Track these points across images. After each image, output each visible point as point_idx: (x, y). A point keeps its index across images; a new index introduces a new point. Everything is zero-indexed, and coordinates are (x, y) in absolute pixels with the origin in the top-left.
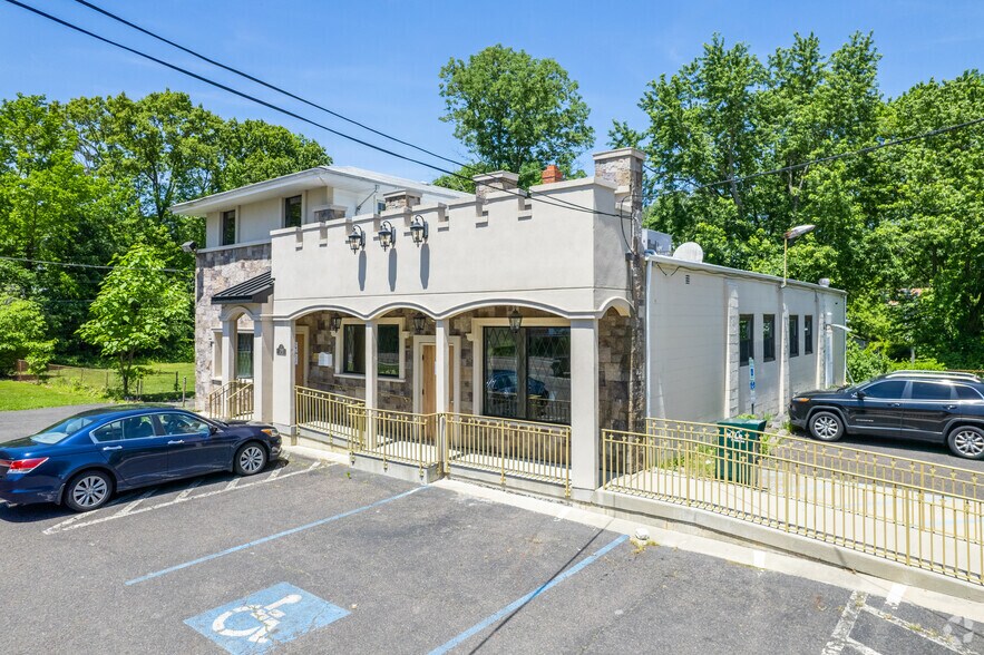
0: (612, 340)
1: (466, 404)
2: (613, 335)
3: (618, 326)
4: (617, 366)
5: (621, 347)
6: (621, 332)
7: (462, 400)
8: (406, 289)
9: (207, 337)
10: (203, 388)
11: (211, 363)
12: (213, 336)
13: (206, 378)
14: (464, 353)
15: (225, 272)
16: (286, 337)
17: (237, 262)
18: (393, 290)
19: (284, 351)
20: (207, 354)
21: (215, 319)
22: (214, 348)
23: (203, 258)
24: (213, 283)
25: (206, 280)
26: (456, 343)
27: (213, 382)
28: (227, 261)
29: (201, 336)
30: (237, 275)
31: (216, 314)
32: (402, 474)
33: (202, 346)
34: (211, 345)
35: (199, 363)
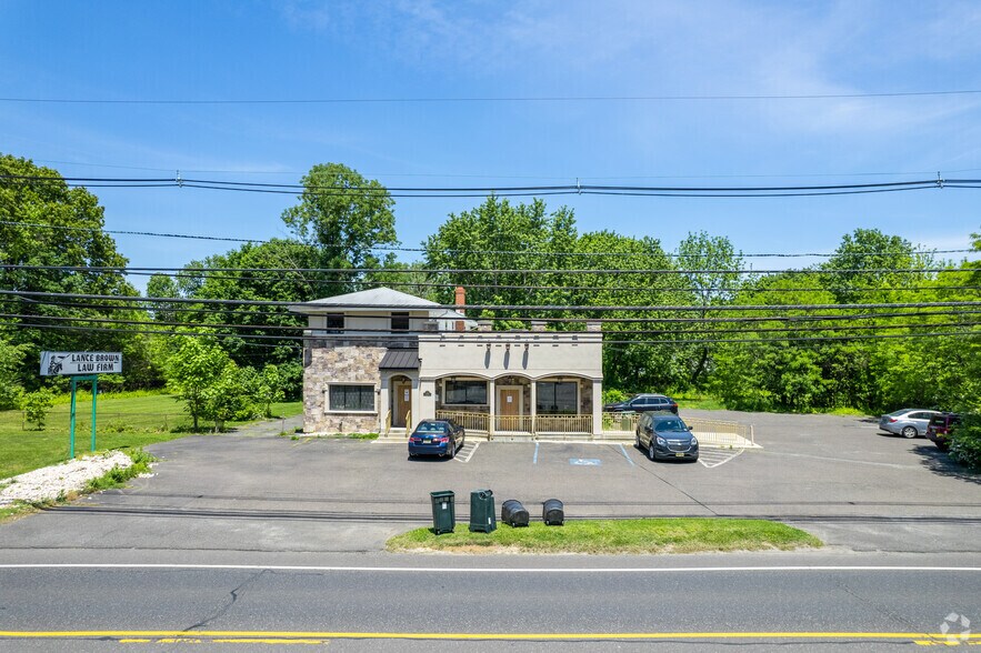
1: (526, 413)
3: (586, 383)
7: (524, 411)
8: (515, 368)
9: (318, 388)
10: (314, 419)
11: (323, 403)
12: (326, 387)
13: (316, 412)
14: (524, 393)
15: (338, 349)
16: (431, 387)
17: (351, 345)
18: (506, 368)
19: (430, 395)
20: (318, 398)
21: (328, 377)
22: (327, 394)
23: (313, 339)
24: (325, 355)
25: (317, 353)
26: (521, 388)
27: (325, 414)
28: (340, 343)
29: (311, 386)
30: (351, 352)
31: (329, 374)
32: (521, 440)
33: (312, 393)
34: (323, 392)
35: (308, 403)
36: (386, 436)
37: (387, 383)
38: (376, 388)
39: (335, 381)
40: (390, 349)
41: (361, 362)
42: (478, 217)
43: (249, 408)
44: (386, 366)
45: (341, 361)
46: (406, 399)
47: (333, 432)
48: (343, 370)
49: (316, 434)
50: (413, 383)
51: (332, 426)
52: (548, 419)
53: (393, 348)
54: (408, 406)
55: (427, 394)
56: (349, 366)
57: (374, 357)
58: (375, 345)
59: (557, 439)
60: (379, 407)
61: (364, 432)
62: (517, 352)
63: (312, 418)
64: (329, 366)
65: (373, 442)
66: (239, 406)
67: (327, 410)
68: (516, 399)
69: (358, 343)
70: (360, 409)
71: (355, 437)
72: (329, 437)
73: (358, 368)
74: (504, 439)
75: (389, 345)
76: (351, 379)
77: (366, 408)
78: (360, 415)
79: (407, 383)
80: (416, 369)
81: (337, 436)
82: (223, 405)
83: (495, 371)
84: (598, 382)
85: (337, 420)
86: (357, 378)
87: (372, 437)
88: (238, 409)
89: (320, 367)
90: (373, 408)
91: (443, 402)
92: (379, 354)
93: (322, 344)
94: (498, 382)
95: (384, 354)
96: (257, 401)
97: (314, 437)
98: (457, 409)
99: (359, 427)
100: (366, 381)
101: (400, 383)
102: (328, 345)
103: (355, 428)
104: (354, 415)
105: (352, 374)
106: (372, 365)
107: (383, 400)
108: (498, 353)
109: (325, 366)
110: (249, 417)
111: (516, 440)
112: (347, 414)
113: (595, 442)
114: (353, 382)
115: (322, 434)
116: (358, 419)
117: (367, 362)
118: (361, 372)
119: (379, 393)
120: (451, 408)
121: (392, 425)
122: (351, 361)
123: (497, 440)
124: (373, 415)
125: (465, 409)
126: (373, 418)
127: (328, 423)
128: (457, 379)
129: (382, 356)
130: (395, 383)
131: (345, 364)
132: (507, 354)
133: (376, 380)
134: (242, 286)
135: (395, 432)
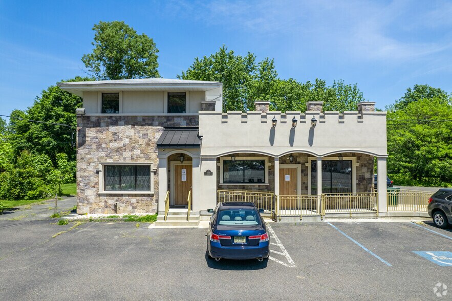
0: (367, 164)
1: (304, 191)
2: (367, 163)
3: (370, 160)
4: (369, 173)
5: (370, 167)
6: (371, 162)
7: (302, 190)
8: (301, 145)
9: (91, 168)
10: (88, 200)
11: (97, 183)
12: (101, 168)
13: (90, 193)
14: (302, 171)
15: (113, 129)
16: (212, 166)
17: (127, 123)
18: (292, 144)
19: (211, 174)
20: (92, 178)
21: (102, 157)
22: (101, 175)
23: (86, 119)
24: (99, 135)
25: (91, 133)
26: (299, 167)
27: (100, 195)
28: (115, 123)
29: (85, 166)
30: (126, 132)
31: (103, 154)
32: (310, 220)
33: (86, 174)
34: (98, 172)
35: (82, 184)
36: (165, 219)
37: (165, 162)
38: (153, 168)
39: (110, 161)
40: (167, 128)
41: (136, 142)
42: (214, 60)
43: (40, 189)
44: (165, 142)
45: (115, 141)
46: (184, 178)
47: (108, 214)
48: (118, 150)
49: (88, 216)
50: (194, 162)
51: (106, 207)
52: (335, 197)
53: (170, 127)
54: (188, 185)
55: (208, 173)
56: (124, 145)
57: (150, 136)
58: (151, 125)
59: (343, 218)
60: (157, 187)
61: (140, 213)
62: (302, 130)
63: (86, 200)
64: (104, 146)
65: (152, 226)
66: (31, 186)
67: (102, 191)
68: (294, 177)
69: (133, 121)
70: (136, 188)
71: (130, 220)
72: (103, 220)
73: (134, 148)
74: (291, 220)
75: (166, 125)
76: (126, 159)
77: (142, 188)
78: (136, 195)
79: (186, 163)
80: (198, 146)
81: (111, 219)
82: (15, 187)
83: (281, 148)
84: (382, 159)
85: (112, 201)
86: (132, 158)
87: (149, 219)
88: (30, 189)
89: (94, 146)
90: (149, 188)
91: (221, 181)
92: (156, 133)
93: (97, 124)
94: (283, 160)
95: (160, 133)
96: (49, 182)
97: (86, 220)
98: (235, 188)
99: (134, 207)
100: (142, 161)
101: (178, 163)
102: (102, 124)
103: (130, 208)
104: (129, 195)
105: (127, 154)
106: (148, 144)
107: (161, 179)
108: (283, 131)
109: (99, 146)
110: (40, 196)
111: (305, 220)
112: (122, 195)
113: (379, 220)
114: (128, 161)
115: (95, 216)
116: (134, 200)
117: (143, 142)
118: (137, 152)
119: (155, 173)
120: (229, 188)
121: (171, 207)
122: (127, 141)
123: (284, 221)
124: (149, 195)
125: (243, 188)
126: (149, 199)
127: (102, 204)
128: (237, 158)
129: (158, 135)
130: (172, 163)
131: (121, 144)
132: (292, 132)
133: (153, 159)
134: (54, 106)
135: (175, 214)
